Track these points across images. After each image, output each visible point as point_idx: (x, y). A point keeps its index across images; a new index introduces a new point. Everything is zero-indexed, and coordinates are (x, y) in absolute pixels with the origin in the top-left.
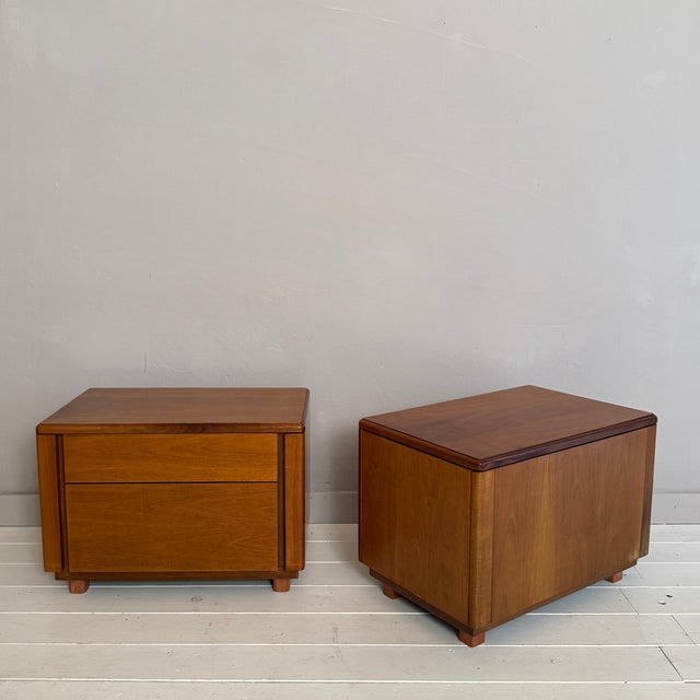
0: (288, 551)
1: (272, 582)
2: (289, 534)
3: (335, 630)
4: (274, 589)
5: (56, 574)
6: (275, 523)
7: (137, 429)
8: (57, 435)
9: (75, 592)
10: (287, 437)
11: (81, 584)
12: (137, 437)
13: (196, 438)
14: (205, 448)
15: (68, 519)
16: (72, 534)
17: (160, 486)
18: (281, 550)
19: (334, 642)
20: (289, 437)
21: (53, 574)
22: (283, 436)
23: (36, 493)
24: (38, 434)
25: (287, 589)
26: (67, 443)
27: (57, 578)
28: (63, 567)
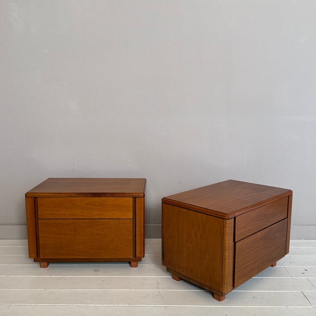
0: (137, 249)
1: (130, 263)
2: (138, 242)
3: (158, 284)
4: (131, 266)
5: (34, 259)
6: (131, 237)
7: (70, 195)
8: (34, 198)
9: (43, 267)
10: (137, 199)
11: (45, 264)
12: (70, 199)
13: (96, 199)
14: (100, 204)
15: (40, 235)
16: (41, 241)
17: (81, 221)
18: (134, 249)
19: (157, 289)
20: (138, 198)
21: (33, 259)
22: (135, 198)
23: (26, 224)
24: (26, 197)
25: (137, 266)
26: (39, 201)
27: (35, 261)
28: (37, 256)
